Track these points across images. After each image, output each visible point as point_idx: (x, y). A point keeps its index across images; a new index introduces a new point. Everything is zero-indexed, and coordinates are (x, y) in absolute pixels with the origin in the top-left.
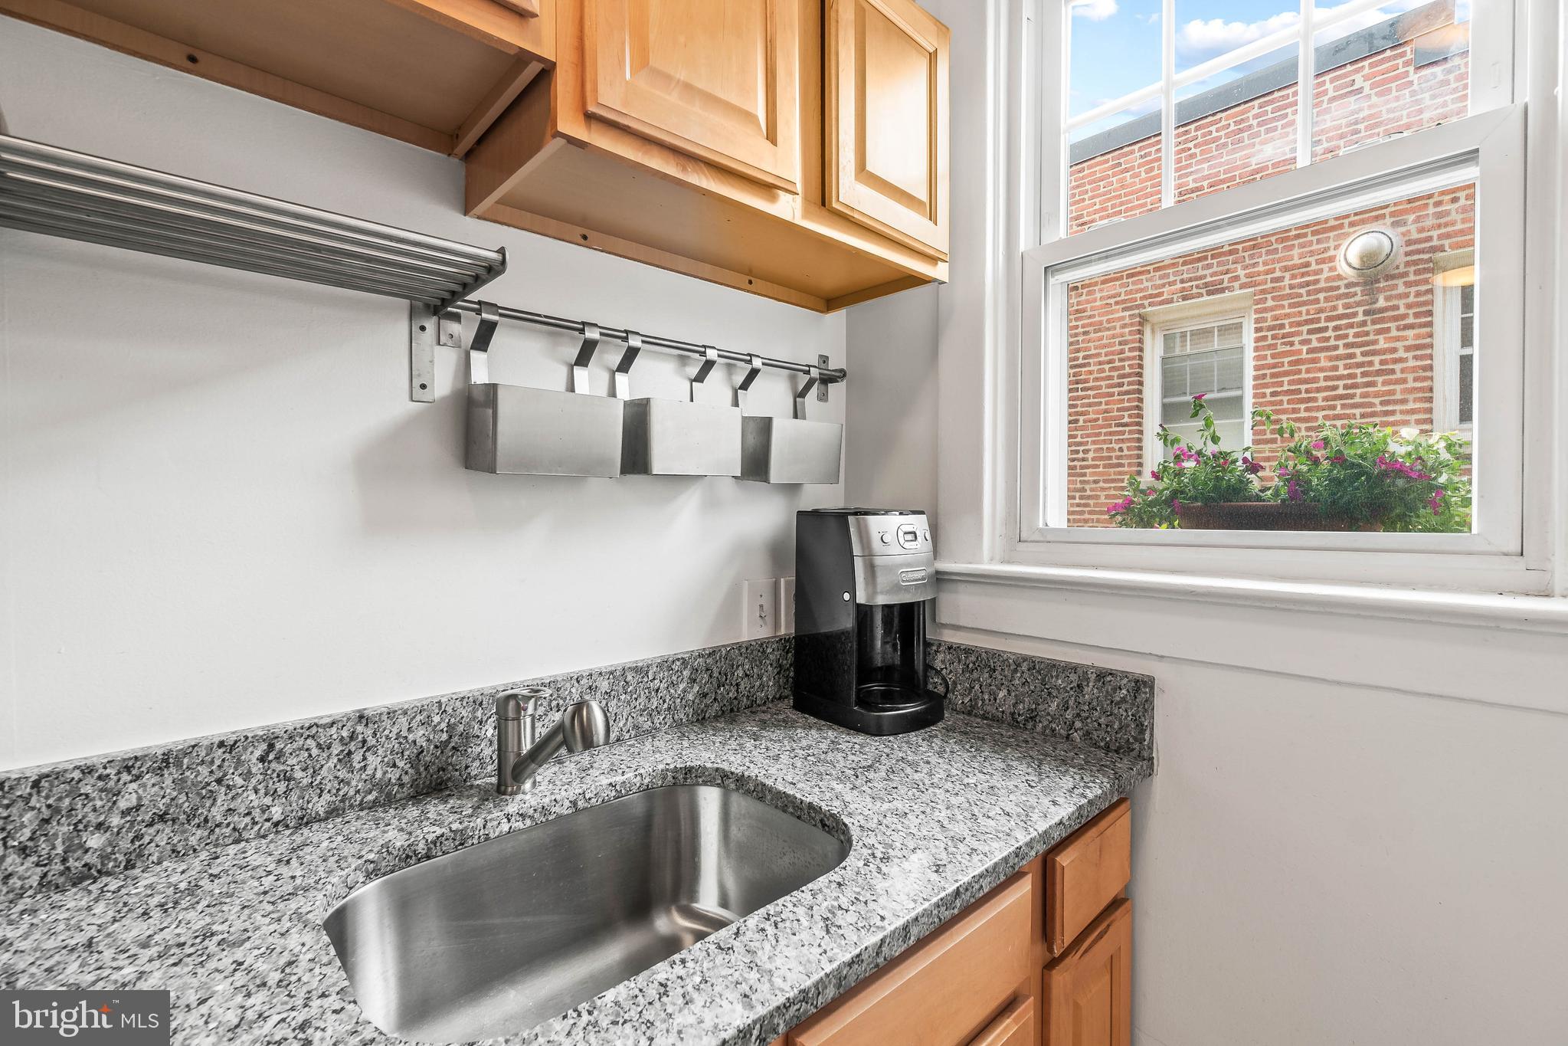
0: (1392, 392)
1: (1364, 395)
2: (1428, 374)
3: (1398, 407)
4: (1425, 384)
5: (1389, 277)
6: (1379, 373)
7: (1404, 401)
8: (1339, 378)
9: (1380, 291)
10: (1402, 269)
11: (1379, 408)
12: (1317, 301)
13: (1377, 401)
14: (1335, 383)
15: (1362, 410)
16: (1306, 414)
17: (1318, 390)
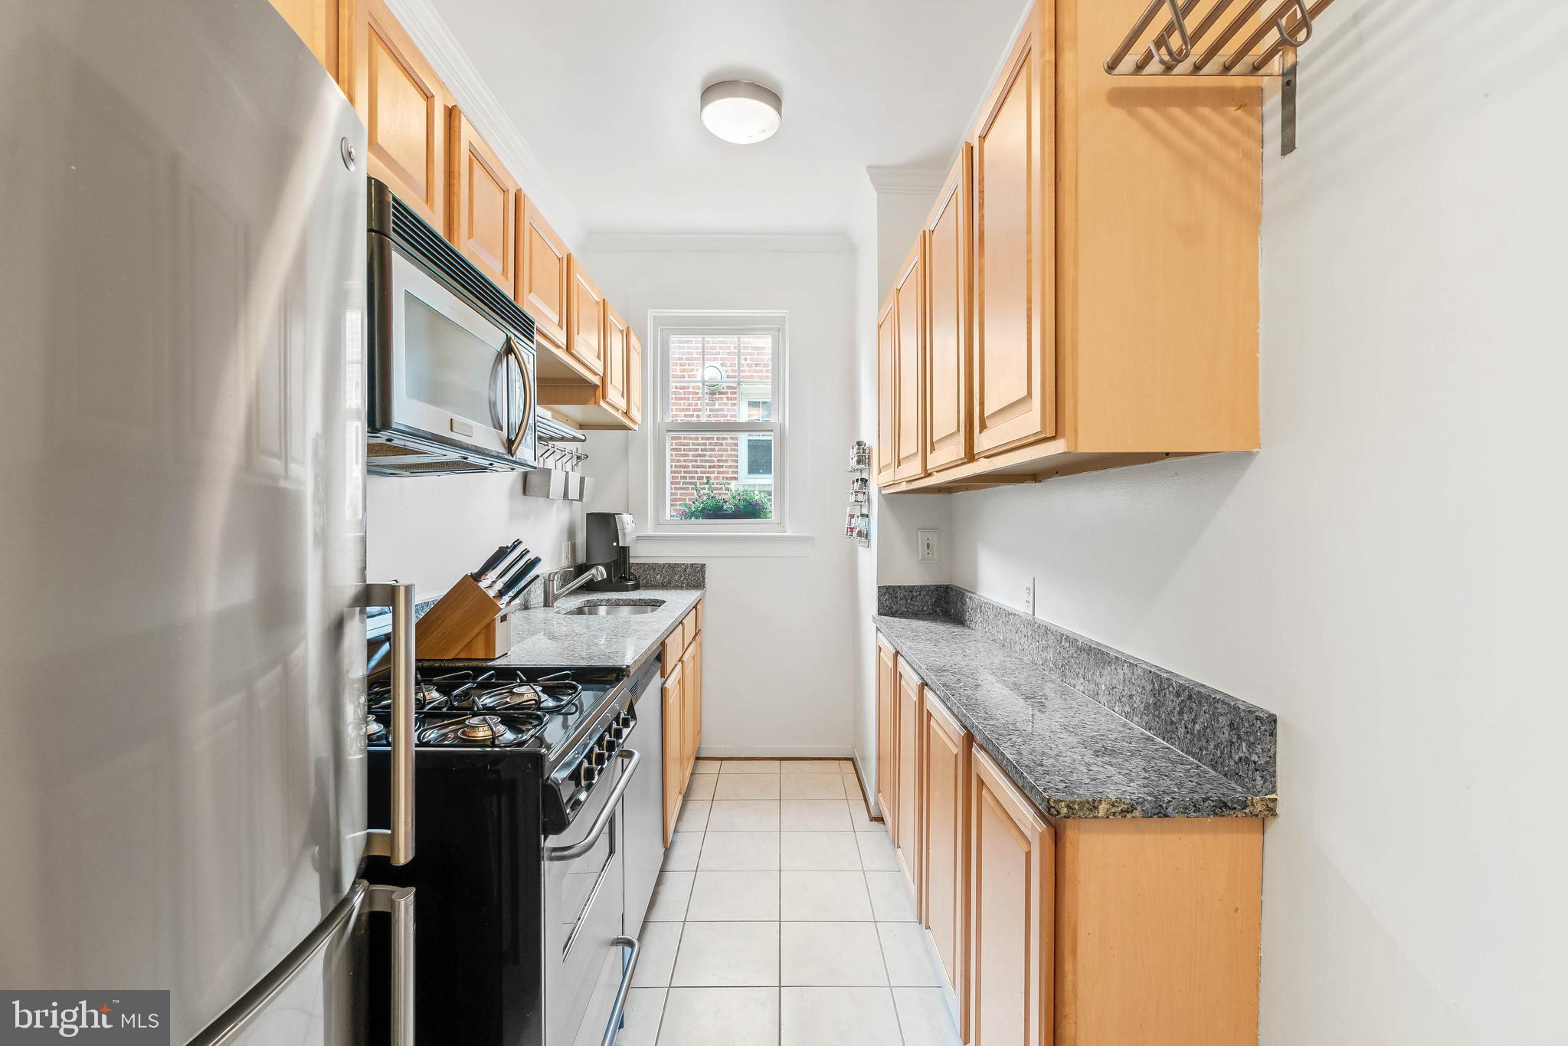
0: (722, 456)
1: (710, 456)
2: (736, 448)
3: (724, 464)
4: (734, 453)
5: (720, 393)
6: (716, 444)
7: (727, 461)
8: (699, 445)
9: (717, 399)
10: (725, 390)
11: (717, 464)
12: (688, 399)
13: (715, 459)
14: (697, 447)
15: (710, 464)
16: (684, 464)
17: (690, 450)
